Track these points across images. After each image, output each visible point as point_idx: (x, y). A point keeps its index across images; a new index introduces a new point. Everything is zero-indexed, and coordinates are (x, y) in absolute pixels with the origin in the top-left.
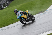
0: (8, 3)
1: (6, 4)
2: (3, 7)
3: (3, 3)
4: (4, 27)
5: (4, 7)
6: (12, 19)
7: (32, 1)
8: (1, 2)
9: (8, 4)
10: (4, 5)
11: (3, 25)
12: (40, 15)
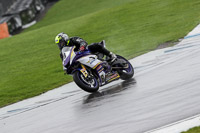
0: (39, 8)
1: (30, 12)
2: (19, 23)
3: (21, 10)
4: (24, 101)
5: (23, 24)
6: (56, 72)
7: (132, 3)
8: (13, 7)
9: (38, 12)
10: (23, 15)
11: (21, 92)
12: (163, 53)
